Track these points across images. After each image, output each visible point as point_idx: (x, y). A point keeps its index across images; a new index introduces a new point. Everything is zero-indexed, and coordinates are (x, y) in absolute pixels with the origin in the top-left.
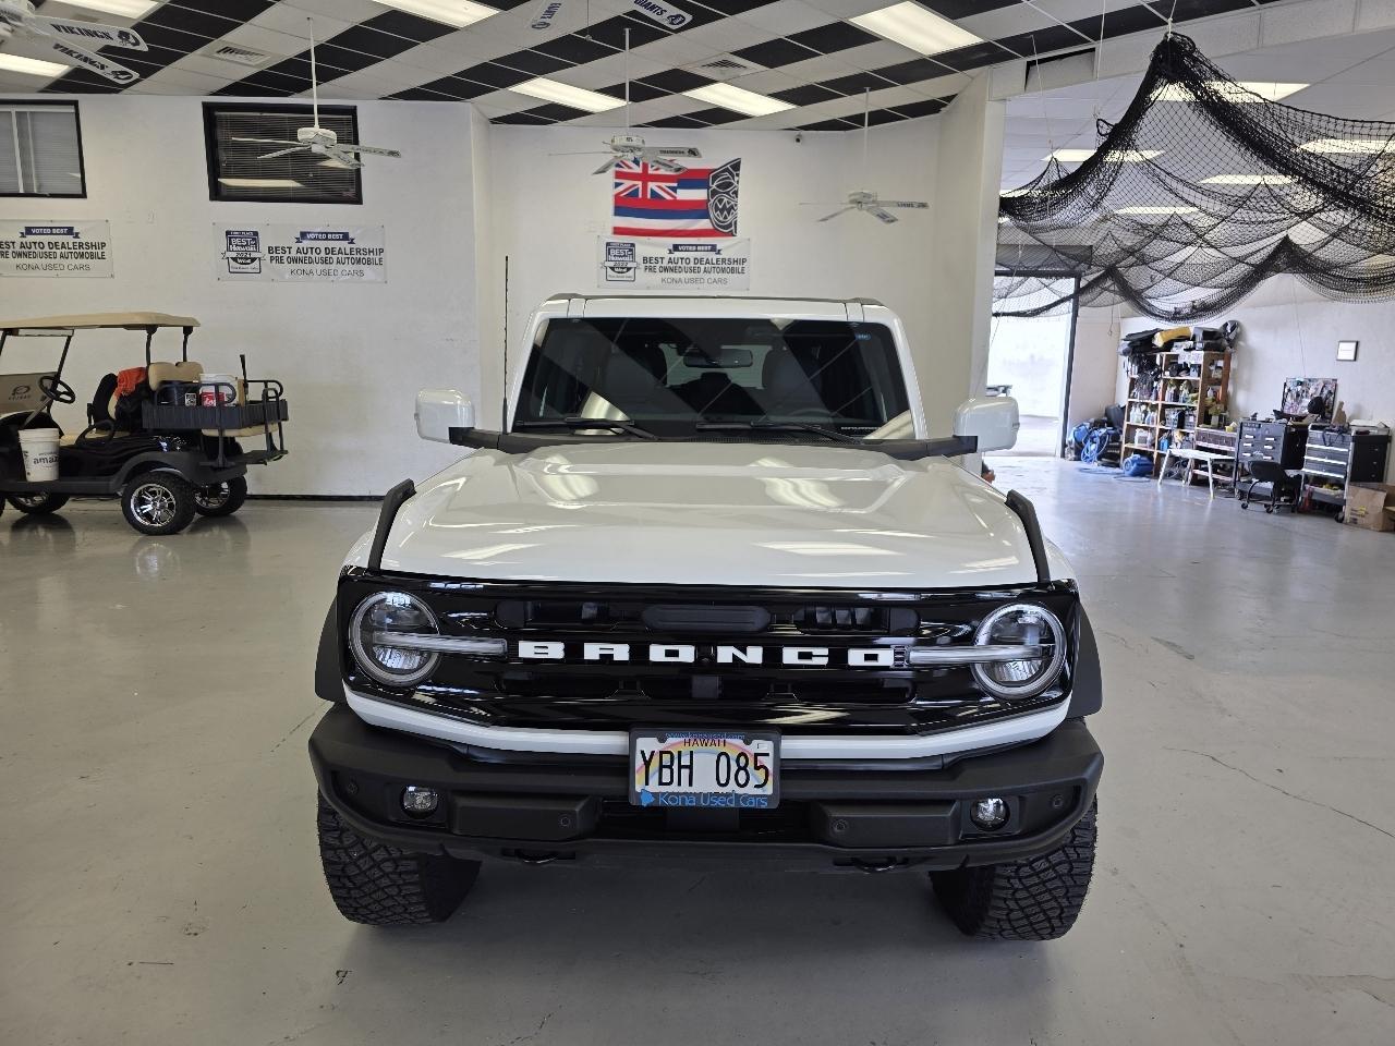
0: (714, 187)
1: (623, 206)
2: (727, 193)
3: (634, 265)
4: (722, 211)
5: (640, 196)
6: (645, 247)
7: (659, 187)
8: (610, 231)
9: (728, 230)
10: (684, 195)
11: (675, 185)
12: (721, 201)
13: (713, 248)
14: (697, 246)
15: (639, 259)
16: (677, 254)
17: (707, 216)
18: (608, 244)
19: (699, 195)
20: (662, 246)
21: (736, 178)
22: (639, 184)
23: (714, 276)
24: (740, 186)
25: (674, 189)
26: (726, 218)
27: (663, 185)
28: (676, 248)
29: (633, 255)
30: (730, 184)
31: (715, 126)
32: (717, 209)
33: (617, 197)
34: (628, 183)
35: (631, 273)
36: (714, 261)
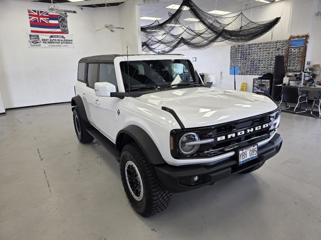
0: (60, 20)
1: (33, 24)
2: (64, 22)
3: (39, 41)
4: (64, 27)
5: (38, 21)
6: (42, 36)
7: (44, 19)
8: (30, 31)
9: (66, 32)
10: (51, 22)
11: (48, 19)
12: (63, 24)
13: (63, 37)
14: (58, 36)
15: (41, 40)
16: (52, 38)
17: (59, 28)
18: (30, 35)
19: (56, 22)
20: (47, 36)
21: (66, 18)
22: (37, 18)
23: (64, 44)
24: (67, 20)
25: (48, 20)
26: (65, 29)
27: (45, 19)
28: (51, 36)
29: (39, 38)
30: (65, 20)
31: (58, 3)
32: (62, 26)
33: (30, 21)
34: (33, 18)
35: (39, 43)
36: (63, 40)
